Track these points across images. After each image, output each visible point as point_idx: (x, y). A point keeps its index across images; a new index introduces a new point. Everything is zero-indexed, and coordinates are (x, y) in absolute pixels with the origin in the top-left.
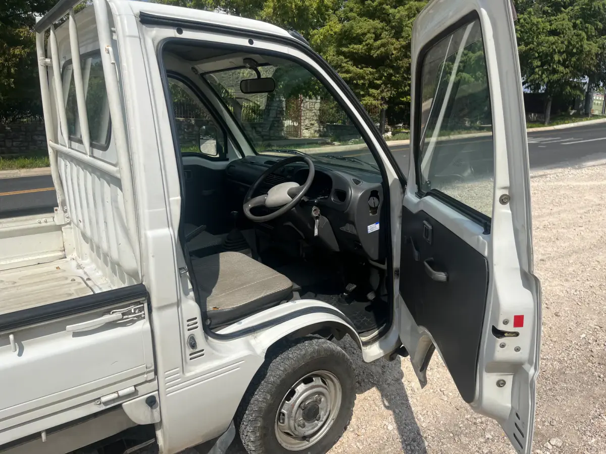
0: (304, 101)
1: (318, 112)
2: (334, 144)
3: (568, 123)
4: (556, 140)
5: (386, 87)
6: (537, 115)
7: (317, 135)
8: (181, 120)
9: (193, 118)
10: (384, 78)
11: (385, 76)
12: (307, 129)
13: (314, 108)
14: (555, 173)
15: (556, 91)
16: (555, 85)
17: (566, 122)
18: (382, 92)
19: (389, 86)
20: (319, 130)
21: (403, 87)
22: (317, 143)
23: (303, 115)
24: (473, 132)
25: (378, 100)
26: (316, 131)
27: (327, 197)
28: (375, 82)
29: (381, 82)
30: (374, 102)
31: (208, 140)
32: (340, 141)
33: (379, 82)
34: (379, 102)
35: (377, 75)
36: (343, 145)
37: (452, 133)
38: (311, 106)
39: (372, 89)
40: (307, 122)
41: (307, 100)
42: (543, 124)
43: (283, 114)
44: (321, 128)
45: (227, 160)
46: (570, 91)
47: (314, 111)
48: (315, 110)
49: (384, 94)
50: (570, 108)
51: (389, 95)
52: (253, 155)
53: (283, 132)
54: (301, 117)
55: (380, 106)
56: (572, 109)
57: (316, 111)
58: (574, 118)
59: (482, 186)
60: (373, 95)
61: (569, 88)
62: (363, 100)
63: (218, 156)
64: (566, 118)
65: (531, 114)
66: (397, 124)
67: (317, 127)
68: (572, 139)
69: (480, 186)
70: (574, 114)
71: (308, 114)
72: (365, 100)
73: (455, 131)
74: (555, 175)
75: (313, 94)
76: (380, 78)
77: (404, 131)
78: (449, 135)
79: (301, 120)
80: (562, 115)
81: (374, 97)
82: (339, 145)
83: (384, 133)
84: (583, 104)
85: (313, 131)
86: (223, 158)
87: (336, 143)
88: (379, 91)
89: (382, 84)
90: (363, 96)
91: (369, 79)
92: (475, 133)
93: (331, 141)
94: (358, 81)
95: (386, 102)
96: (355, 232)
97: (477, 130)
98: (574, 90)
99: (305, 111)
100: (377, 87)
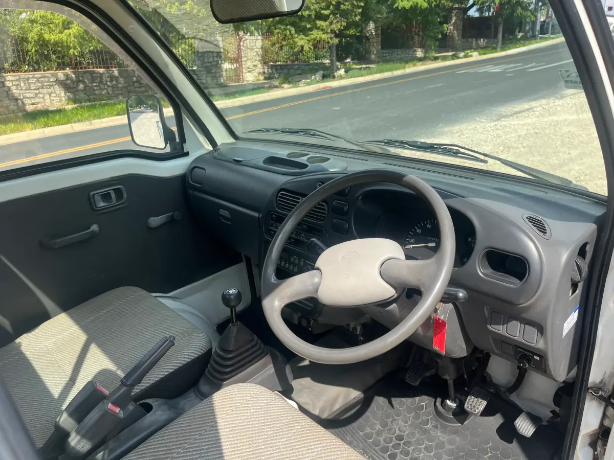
0: (243, 39)
1: (260, 50)
2: (283, 87)
3: (519, 47)
4: (519, 66)
5: (336, 18)
6: (486, 41)
7: (262, 78)
8: (101, 72)
9: (115, 67)
10: (331, 7)
11: (333, 5)
12: (249, 72)
13: (256, 46)
14: (540, 106)
15: (508, 12)
16: (506, 7)
17: (517, 46)
18: (331, 23)
19: (338, 16)
20: (264, 73)
21: (353, 17)
22: (264, 88)
23: (243, 55)
24: (428, 63)
25: (327, 33)
26: (260, 73)
27: (433, 245)
28: (322, 12)
29: (329, 11)
30: (324, 36)
31: (143, 112)
32: (289, 83)
33: (326, 12)
34: (329, 36)
35: (324, 4)
36: (294, 87)
37: (407, 66)
38: (251, 45)
39: (319, 20)
40: (249, 63)
41: (247, 37)
42: (494, 49)
43: (221, 57)
44: (266, 70)
45: (187, 154)
46: (521, 12)
47: (255, 50)
48: (257, 48)
49: (333, 26)
50: (517, 31)
51: (339, 27)
52: (232, 140)
53: (222, 78)
54: (241, 58)
55: (329, 40)
56: (519, 32)
57: (257, 50)
58: (522, 42)
59: (471, 128)
60: (321, 28)
61: (520, 9)
62: (310, 34)
63: (168, 150)
64: (515, 42)
65: (480, 40)
66: (346, 59)
67: (261, 69)
68: (534, 64)
69: (469, 128)
70: (522, 37)
71: (249, 54)
72: (313, 34)
73: (410, 63)
74: (541, 108)
75: (256, 29)
76: (327, 8)
77: (355, 66)
78: (404, 68)
79: (242, 61)
80: (510, 39)
81: (322, 30)
82: (290, 88)
83: (336, 71)
84: (529, 26)
85: (256, 74)
86: (178, 152)
87: (286, 86)
88: (327, 23)
89: (330, 14)
90: (311, 29)
91: (315, 10)
92: (430, 64)
93: (279, 84)
94: (303, 12)
95: (337, 36)
96: (541, 345)
97: (432, 60)
98: (524, 11)
99: (245, 50)
100: (325, 18)
